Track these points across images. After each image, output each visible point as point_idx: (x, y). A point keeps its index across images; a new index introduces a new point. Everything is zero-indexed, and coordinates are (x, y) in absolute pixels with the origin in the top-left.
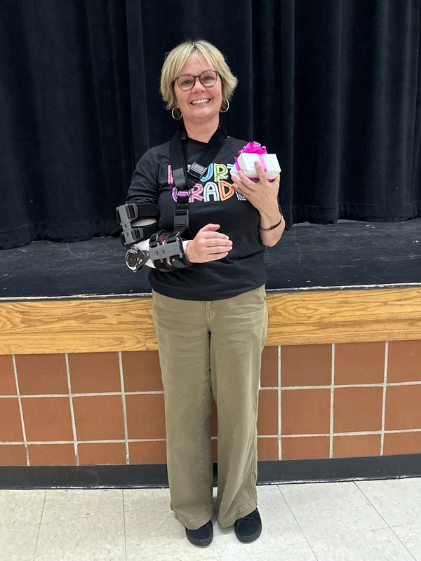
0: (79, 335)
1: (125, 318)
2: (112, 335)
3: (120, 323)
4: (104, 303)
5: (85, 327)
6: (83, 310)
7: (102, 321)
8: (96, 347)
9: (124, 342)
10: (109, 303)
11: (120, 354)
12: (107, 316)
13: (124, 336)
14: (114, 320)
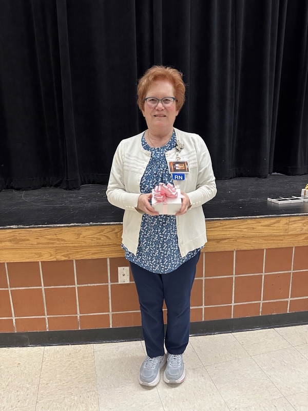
0: (13, 251)
1: (42, 240)
2: (34, 251)
3: (39, 244)
4: (28, 231)
5: (16, 246)
6: (14, 236)
7: (27, 242)
8: (24, 258)
9: (42, 256)
10: (31, 231)
11: (40, 263)
12: (30, 239)
13: (41, 252)
14: (35, 242)
